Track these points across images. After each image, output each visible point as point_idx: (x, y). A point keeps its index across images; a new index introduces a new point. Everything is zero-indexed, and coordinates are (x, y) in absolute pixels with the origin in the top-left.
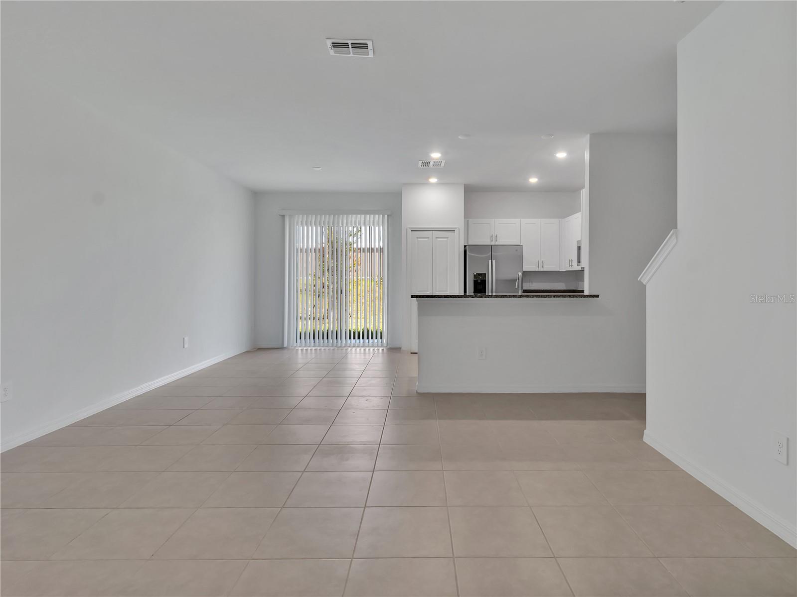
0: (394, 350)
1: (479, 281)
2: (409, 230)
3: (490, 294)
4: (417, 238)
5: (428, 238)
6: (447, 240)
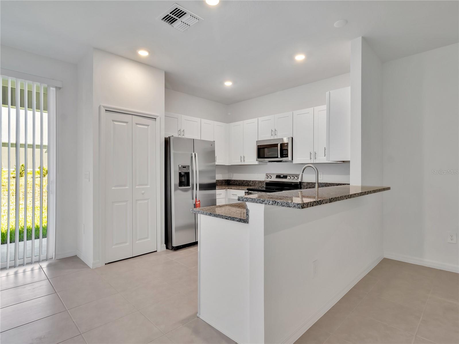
2: (103, 110)
4: (113, 121)
5: (127, 123)
6: (148, 127)
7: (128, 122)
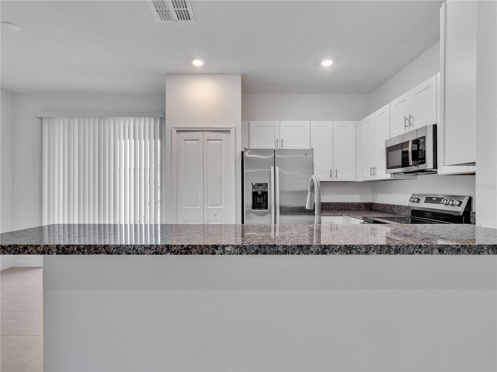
1: (260, 193)
2: (174, 131)
4: (185, 140)
6: (221, 142)
7: (199, 139)
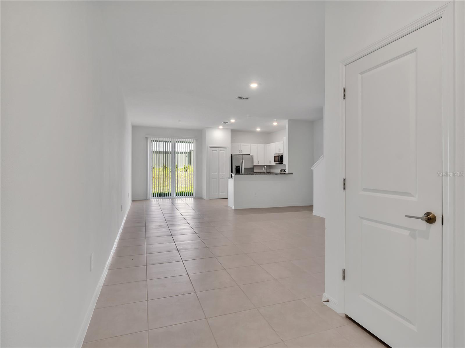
0: (199, 198)
1: (237, 169)
2: (209, 147)
3: (242, 173)
4: (212, 151)
5: (217, 151)
6: (224, 151)
